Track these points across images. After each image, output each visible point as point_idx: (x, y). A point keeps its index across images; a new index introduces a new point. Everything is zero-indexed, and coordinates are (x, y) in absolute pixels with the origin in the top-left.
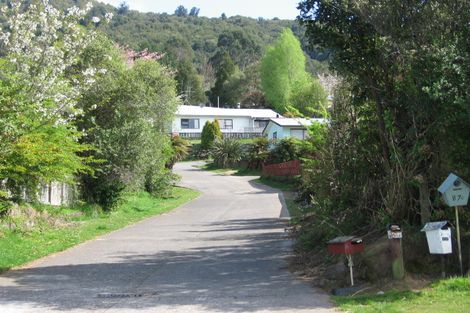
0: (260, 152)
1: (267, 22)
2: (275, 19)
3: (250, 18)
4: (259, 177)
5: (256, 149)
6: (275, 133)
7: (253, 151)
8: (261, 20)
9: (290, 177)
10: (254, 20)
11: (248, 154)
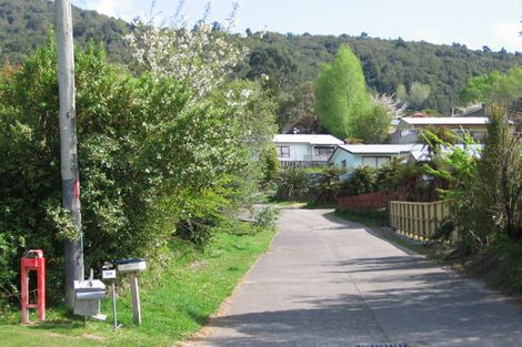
0: (332, 183)
1: (297, 38)
2: (306, 34)
3: (277, 34)
4: (333, 210)
5: (327, 179)
6: (344, 162)
7: (323, 182)
8: (290, 35)
9: (372, 211)
10: (281, 35)
11: (318, 184)
